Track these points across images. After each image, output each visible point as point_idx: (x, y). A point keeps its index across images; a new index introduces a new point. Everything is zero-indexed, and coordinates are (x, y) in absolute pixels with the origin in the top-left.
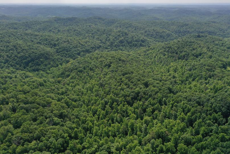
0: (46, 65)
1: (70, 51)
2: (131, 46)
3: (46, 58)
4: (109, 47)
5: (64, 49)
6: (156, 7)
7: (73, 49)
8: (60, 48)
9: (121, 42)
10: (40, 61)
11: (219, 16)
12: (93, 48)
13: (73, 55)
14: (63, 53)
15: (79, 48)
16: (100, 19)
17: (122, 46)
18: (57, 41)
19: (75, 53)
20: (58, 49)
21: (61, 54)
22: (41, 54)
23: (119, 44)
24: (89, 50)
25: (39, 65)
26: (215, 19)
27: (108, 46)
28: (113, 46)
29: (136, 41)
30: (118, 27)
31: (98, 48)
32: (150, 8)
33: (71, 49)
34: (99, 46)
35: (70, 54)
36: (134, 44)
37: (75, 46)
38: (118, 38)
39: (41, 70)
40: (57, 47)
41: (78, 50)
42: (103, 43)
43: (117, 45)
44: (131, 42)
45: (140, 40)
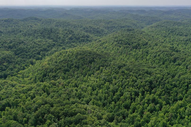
0: (12, 69)
1: (29, 51)
2: (80, 42)
3: (9, 62)
4: (62, 45)
5: (23, 51)
6: (73, 8)
7: (32, 50)
8: (17, 50)
9: (71, 39)
10: (4, 65)
11: (125, 15)
12: (49, 46)
13: (34, 55)
14: (23, 55)
15: (37, 48)
16: (37, 19)
17: (73, 42)
18: (11, 42)
19: (35, 54)
20: (15, 51)
21: (21, 56)
22: (3, 58)
23: (70, 40)
24: (46, 49)
25: (5, 70)
26: (123, 17)
27: (61, 43)
28: (65, 43)
29: (83, 37)
30: (58, 26)
31: (53, 46)
32: (69, 9)
33: (29, 49)
34: (53, 44)
35: (30, 54)
36: (82, 40)
37: (32, 47)
38: (67, 35)
39: (9, 74)
40: (14, 49)
41: (37, 50)
42: (55, 41)
43: (68, 42)
44: (79, 38)
45: (85, 36)
